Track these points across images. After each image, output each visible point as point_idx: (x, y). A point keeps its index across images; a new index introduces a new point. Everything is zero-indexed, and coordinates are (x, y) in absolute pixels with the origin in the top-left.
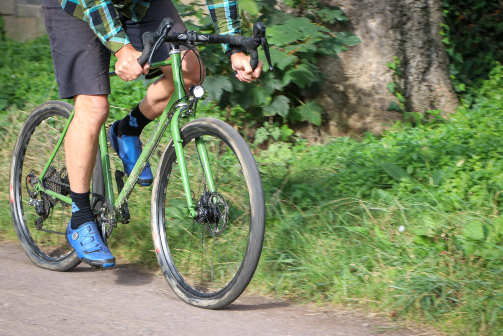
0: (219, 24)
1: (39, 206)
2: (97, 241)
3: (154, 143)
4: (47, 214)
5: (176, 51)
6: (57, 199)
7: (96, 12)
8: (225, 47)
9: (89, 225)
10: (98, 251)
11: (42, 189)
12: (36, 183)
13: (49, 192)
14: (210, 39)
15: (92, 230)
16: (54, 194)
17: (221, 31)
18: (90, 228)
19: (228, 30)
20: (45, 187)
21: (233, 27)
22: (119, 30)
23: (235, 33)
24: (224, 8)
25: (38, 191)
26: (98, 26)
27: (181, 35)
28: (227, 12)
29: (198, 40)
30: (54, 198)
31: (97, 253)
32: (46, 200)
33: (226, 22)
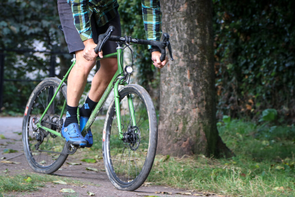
0: (148, 33)
1: (38, 136)
2: (78, 132)
3: (104, 99)
4: (42, 141)
5: (121, 48)
6: (49, 132)
7: (77, 16)
8: (149, 47)
9: (74, 124)
10: (77, 137)
11: (40, 126)
12: (37, 123)
13: (44, 128)
14: (139, 41)
15: (76, 127)
16: (47, 129)
17: (149, 37)
18: (74, 126)
19: (153, 37)
20: (42, 125)
21: (156, 36)
22: (87, 30)
23: (156, 40)
24: (152, 24)
25: (38, 128)
26: (78, 25)
27: (122, 38)
28: (154, 27)
29: (131, 41)
30: (47, 131)
31: (77, 138)
32: (42, 133)
33: (153, 33)
